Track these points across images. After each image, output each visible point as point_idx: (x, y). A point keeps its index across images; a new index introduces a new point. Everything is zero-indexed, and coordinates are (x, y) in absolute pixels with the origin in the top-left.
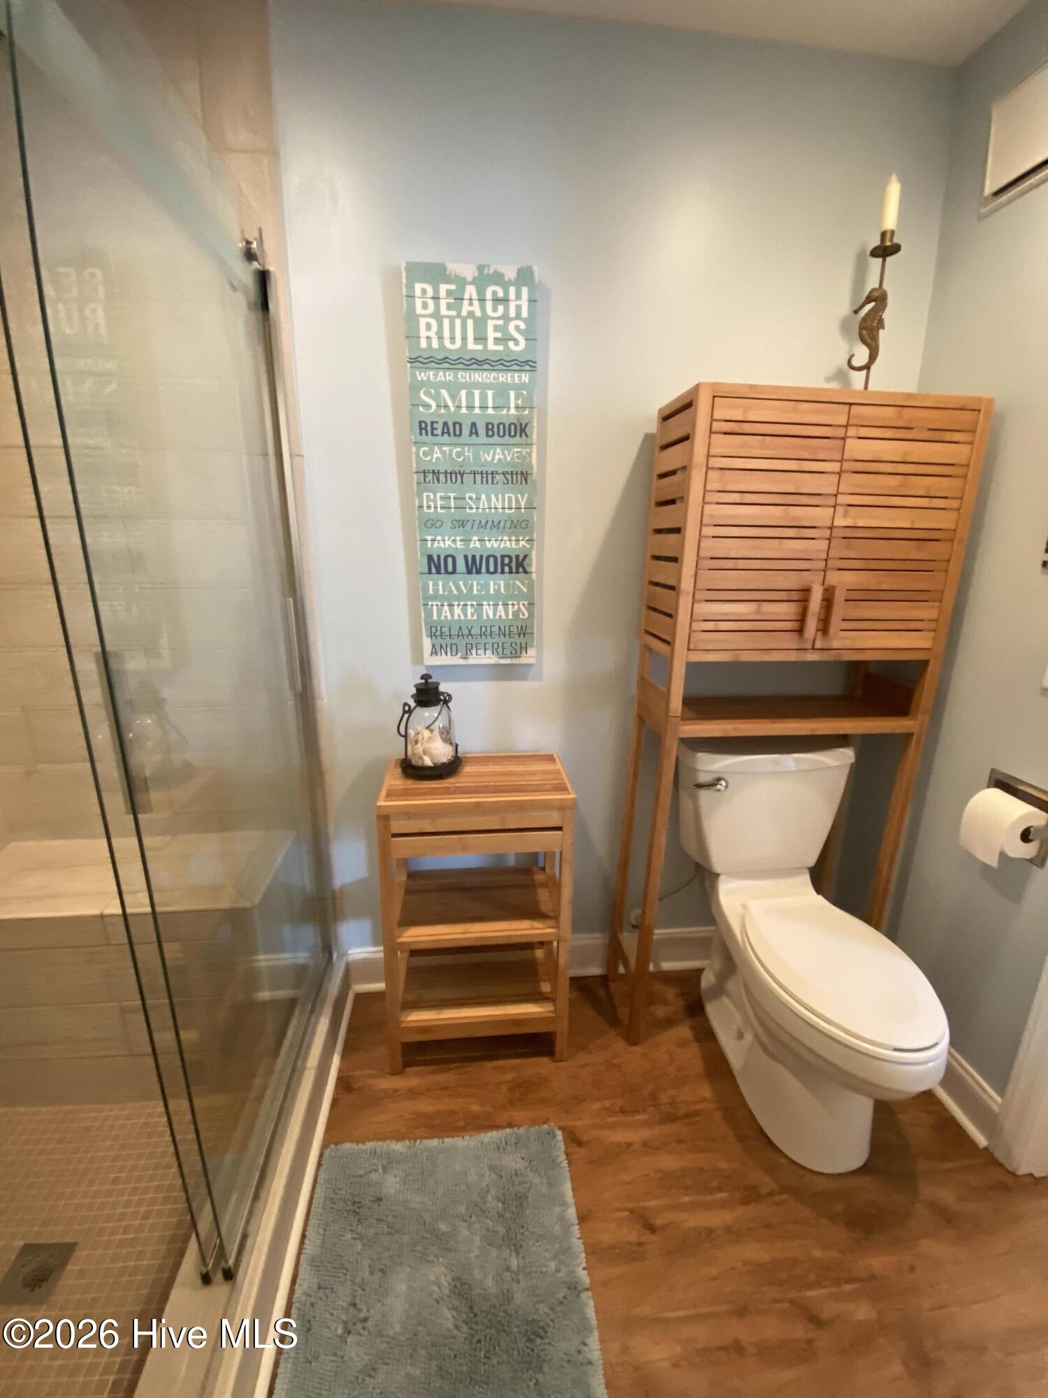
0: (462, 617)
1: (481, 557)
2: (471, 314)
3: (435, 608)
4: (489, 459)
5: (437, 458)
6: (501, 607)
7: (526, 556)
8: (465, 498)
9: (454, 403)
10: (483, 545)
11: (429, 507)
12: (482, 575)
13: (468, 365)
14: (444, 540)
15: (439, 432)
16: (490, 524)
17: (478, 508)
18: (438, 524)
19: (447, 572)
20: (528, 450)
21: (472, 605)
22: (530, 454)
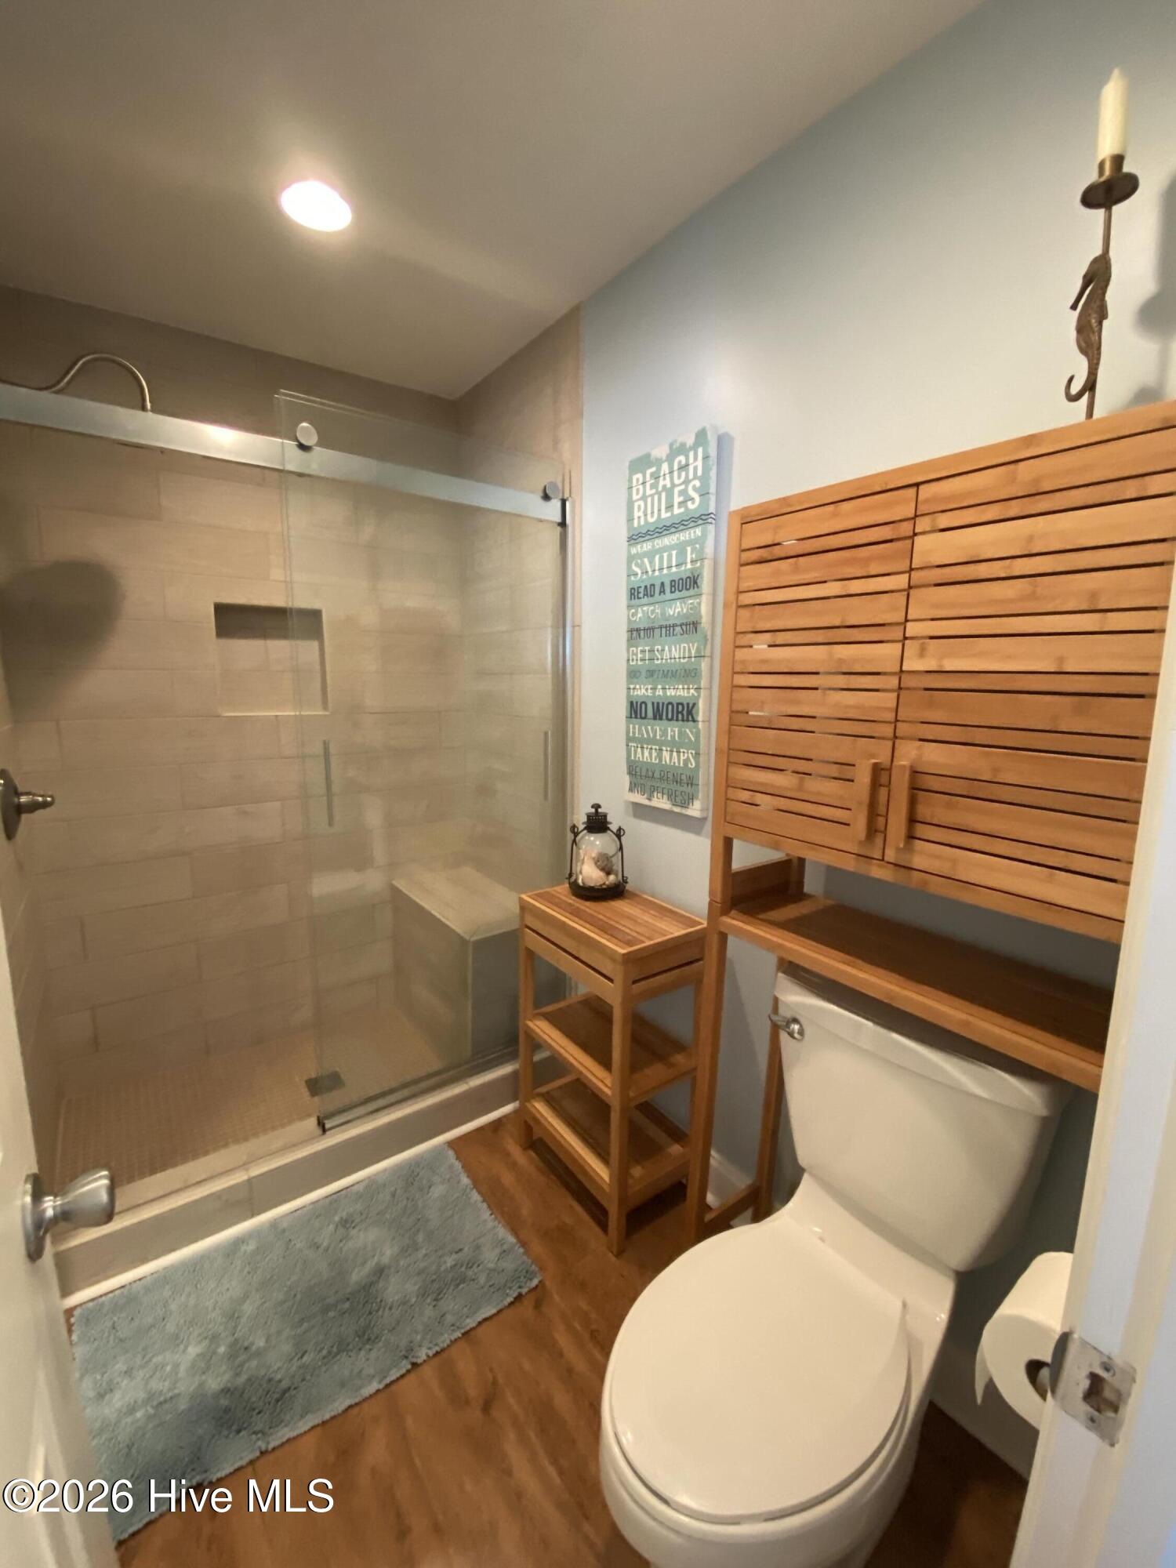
0: (649, 760)
1: (663, 704)
2: (664, 486)
3: (633, 749)
4: (671, 613)
5: (640, 618)
6: (675, 754)
7: (694, 704)
8: (654, 651)
9: (651, 567)
10: (665, 693)
11: (633, 660)
12: (662, 722)
13: (661, 533)
14: (640, 689)
15: (641, 595)
16: (670, 674)
17: (662, 659)
18: (638, 674)
19: (641, 718)
20: (698, 600)
21: (656, 749)
22: (699, 604)
